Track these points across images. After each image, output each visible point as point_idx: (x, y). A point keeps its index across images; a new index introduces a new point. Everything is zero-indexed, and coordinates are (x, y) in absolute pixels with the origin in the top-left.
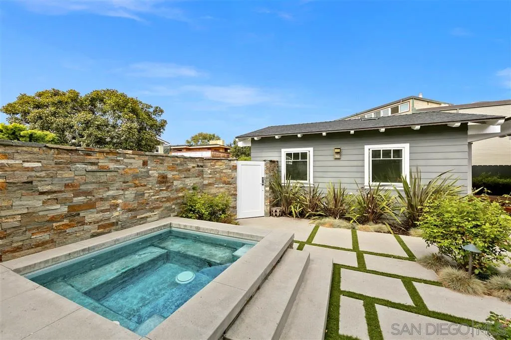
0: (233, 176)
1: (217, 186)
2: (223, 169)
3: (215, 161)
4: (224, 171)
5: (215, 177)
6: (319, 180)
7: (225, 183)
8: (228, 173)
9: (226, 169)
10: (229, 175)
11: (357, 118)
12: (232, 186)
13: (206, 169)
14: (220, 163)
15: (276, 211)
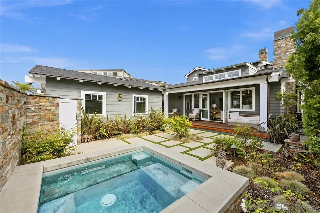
0: (56, 113)
1: (41, 124)
2: (48, 106)
3: (40, 98)
4: (48, 108)
5: (40, 114)
6: (109, 113)
7: (49, 120)
8: (52, 110)
9: (50, 106)
10: (52, 112)
11: (91, 73)
12: (55, 122)
13: (30, 106)
14: (44, 100)
15: (88, 138)
